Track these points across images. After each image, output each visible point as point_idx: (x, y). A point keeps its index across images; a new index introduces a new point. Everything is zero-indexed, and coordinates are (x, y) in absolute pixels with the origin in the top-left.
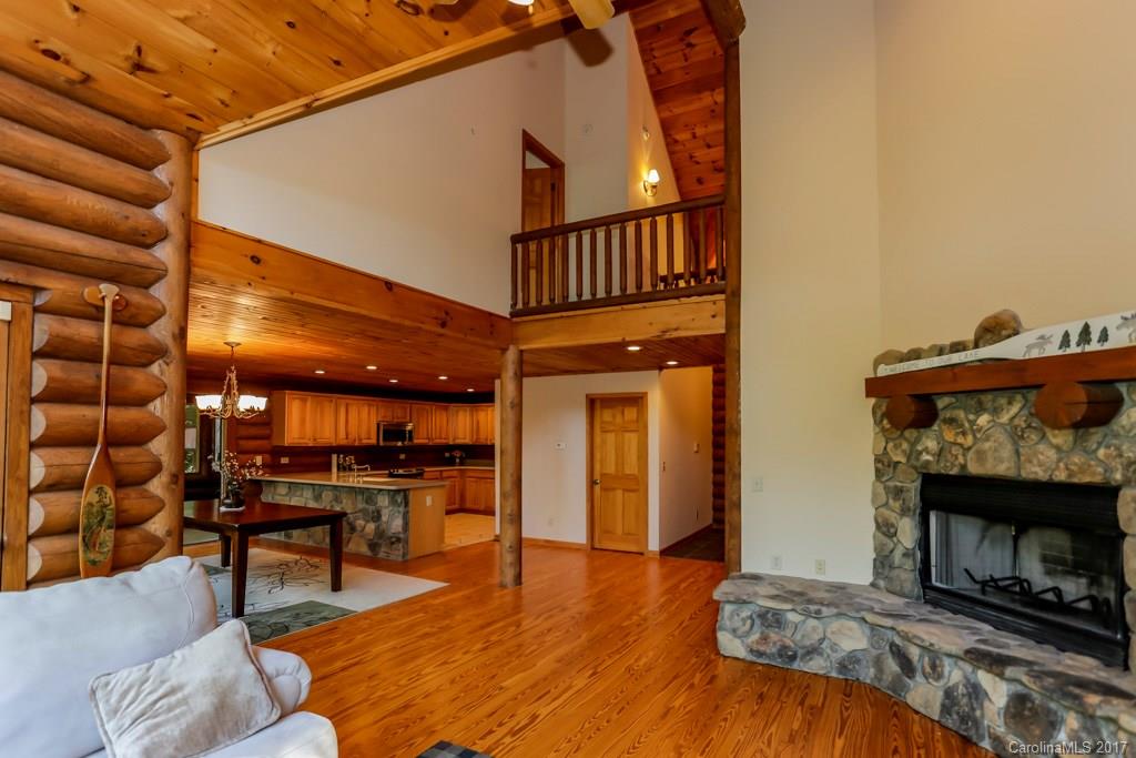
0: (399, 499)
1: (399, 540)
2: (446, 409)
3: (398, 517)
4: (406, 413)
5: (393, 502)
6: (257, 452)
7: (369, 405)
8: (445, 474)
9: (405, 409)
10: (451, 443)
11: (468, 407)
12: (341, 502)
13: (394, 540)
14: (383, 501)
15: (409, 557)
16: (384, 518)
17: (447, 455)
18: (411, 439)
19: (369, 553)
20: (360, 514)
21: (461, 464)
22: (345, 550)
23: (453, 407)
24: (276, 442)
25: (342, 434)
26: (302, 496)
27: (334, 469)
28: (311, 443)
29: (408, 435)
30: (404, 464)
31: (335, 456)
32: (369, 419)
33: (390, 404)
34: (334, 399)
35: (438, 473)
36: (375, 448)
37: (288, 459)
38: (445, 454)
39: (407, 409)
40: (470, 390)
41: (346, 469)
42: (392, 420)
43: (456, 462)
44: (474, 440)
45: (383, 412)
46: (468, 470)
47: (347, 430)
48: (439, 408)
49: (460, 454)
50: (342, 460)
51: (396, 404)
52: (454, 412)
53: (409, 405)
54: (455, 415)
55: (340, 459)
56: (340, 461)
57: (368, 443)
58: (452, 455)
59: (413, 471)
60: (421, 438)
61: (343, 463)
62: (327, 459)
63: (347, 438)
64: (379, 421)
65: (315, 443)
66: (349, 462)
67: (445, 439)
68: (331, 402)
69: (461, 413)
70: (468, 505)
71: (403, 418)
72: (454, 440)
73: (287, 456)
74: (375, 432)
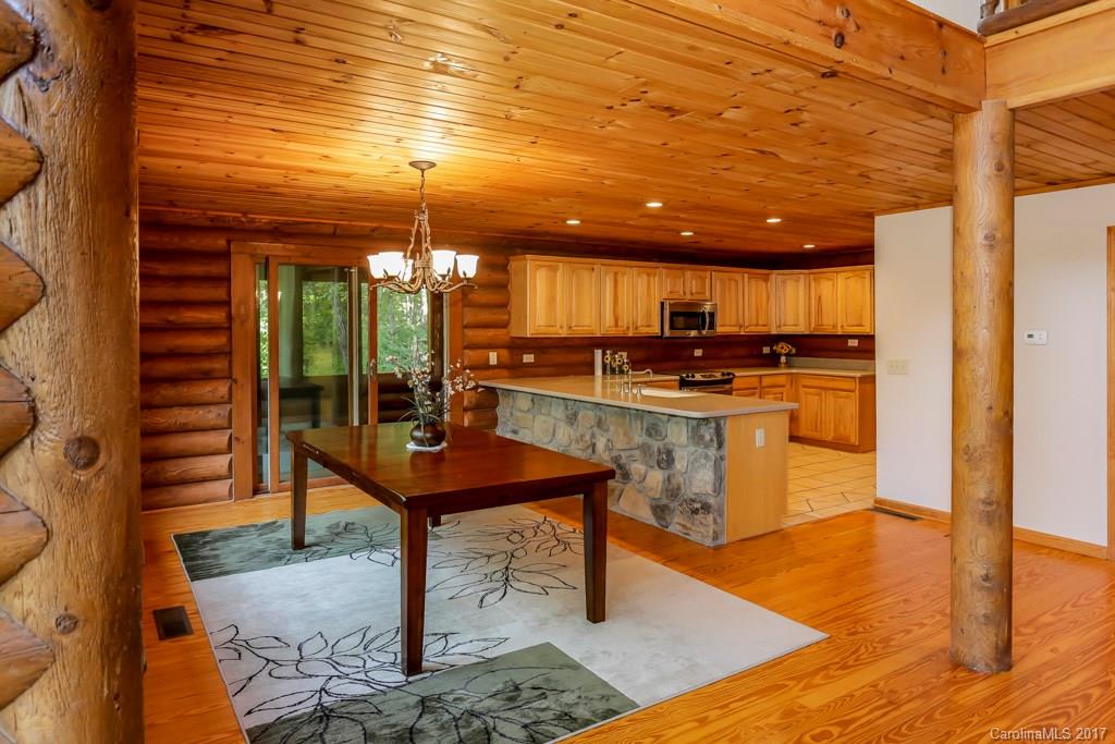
0: (708, 433)
1: (706, 508)
2: (766, 279)
3: (704, 466)
4: (704, 284)
5: (696, 437)
6: (491, 346)
7: (648, 275)
8: (766, 381)
9: (703, 279)
10: (774, 332)
12: (607, 431)
13: (698, 506)
14: (678, 436)
15: (723, 540)
16: (679, 465)
17: (766, 350)
18: (712, 325)
19: (652, 521)
20: (637, 453)
21: (789, 365)
22: (612, 507)
23: (776, 276)
24: (515, 332)
25: (609, 320)
26: (549, 414)
27: (599, 372)
28: (564, 333)
29: (707, 320)
30: (702, 364)
31: (598, 353)
32: (649, 295)
33: (679, 273)
34: (595, 267)
35: (756, 380)
36: (659, 340)
37: (532, 356)
38: (764, 348)
39: (705, 278)
40: (809, 246)
41: (615, 371)
42: (682, 297)
43: (781, 362)
44: (813, 326)
45: (669, 285)
46: (803, 376)
47: (616, 313)
48: (754, 278)
49: (788, 350)
50: (609, 358)
51: (689, 272)
52: (779, 283)
53: (709, 273)
54: (781, 289)
55: (606, 357)
56: (606, 360)
57: (647, 333)
58: (775, 351)
59: (716, 377)
60: (727, 324)
61: (610, 362)
62: (588, 357)
63: (617, 325)
64: (664, 299)
65: (570, 332)
66: (619, 361)
67: (764, 326)
68: (592, 270)
69: (790, 285)
70: (804, 432)
71: (699, 294)
72: (780, 327)
73: (532, 352)
74: (658, 315)
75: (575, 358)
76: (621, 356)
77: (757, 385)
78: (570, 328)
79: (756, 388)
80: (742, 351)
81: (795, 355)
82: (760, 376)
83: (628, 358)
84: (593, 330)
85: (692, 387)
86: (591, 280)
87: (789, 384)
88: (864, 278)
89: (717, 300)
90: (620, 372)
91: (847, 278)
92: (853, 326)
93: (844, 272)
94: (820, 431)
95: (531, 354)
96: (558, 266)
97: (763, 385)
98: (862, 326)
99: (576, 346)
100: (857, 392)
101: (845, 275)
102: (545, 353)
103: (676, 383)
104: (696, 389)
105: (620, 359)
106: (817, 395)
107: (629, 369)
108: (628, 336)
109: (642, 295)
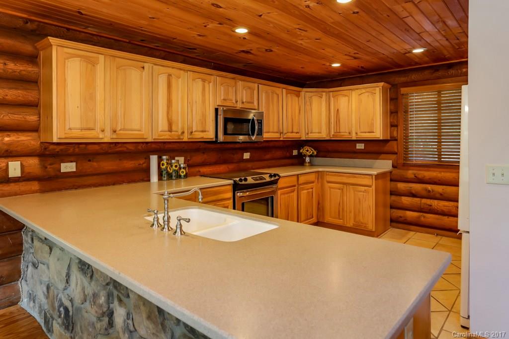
4: (252, 94)
6: (11, 155)
7: (204, 80)
8: (302, 179)
9: (252, 90)
10: (303, 138)
11: (324, 93)
17: (295, 152)
21: (311, 164)
25: (162, 125)
27: (154, 178)
28: (107, 137)
29: (256, 127)
30: (249, 165)
31: (154, 159)
32: (204, 101)
33: (232, 82)
34: (146, 65)
35: (295, 178)
36: (212, 146)
37: (74, 164)
38: (294, 151)
39: (254, 90)
40: (336, 65)
41: (171, 176)
42: (234, 104)
43: (306, 163)
44: (333, 133)
45: (222, 92)
46: (327, 173)
47: (170, 117)
48: (290, 93)
49: (312, 152)
50: (166, 164)
51: (240, 82)
52: (307, 99)
53: (256, 85)
54: (308, 103)
55: (162, 162)
56: (163, 165)
57: (202, 138)
58: (301, 153)
59: (265, 179)
60: (271, 131)
61: (167, 168)
62: (143, 163)
63: (170, 130)
64: (218, 106)
65: (114, 136)
66: (176, 166)
67: (297, 133)
68: (142, 69)
69: (315, 101)
70: (328, 219)
71: (248, 102)
72: (308, 134)
73: (73, 160)
74: (212, 121)
75: (129, 164)
76: (178, 161)
77: (295, 183)
78: (115, 132)
79: (294, 186)
80: (278, 154)
81: (317, 156)
82: (298, 175)
83: (184, 163)
84: (143, 135)
85: (245, 191)
86: (141, 78)
87: (317, 180)
88: (375, 93)
89: (263, 109)
90: (177, 178)
91: (360, 94)
92: (365, 133)
93: (357, 89)
94: (343, 219)
95: (72, 162)
96: (98, 58)
97: (299, 183)
98: (373, 132)
99: (130, 152)
100: (374, 187)
101: (359, 92)
102: (90, 161)
103: (231, 188)
104: (248, 191)
105: (177, 164)
106: (339, 189)
107: (186, 174)
108: (184, 140)
109: (197, 100)
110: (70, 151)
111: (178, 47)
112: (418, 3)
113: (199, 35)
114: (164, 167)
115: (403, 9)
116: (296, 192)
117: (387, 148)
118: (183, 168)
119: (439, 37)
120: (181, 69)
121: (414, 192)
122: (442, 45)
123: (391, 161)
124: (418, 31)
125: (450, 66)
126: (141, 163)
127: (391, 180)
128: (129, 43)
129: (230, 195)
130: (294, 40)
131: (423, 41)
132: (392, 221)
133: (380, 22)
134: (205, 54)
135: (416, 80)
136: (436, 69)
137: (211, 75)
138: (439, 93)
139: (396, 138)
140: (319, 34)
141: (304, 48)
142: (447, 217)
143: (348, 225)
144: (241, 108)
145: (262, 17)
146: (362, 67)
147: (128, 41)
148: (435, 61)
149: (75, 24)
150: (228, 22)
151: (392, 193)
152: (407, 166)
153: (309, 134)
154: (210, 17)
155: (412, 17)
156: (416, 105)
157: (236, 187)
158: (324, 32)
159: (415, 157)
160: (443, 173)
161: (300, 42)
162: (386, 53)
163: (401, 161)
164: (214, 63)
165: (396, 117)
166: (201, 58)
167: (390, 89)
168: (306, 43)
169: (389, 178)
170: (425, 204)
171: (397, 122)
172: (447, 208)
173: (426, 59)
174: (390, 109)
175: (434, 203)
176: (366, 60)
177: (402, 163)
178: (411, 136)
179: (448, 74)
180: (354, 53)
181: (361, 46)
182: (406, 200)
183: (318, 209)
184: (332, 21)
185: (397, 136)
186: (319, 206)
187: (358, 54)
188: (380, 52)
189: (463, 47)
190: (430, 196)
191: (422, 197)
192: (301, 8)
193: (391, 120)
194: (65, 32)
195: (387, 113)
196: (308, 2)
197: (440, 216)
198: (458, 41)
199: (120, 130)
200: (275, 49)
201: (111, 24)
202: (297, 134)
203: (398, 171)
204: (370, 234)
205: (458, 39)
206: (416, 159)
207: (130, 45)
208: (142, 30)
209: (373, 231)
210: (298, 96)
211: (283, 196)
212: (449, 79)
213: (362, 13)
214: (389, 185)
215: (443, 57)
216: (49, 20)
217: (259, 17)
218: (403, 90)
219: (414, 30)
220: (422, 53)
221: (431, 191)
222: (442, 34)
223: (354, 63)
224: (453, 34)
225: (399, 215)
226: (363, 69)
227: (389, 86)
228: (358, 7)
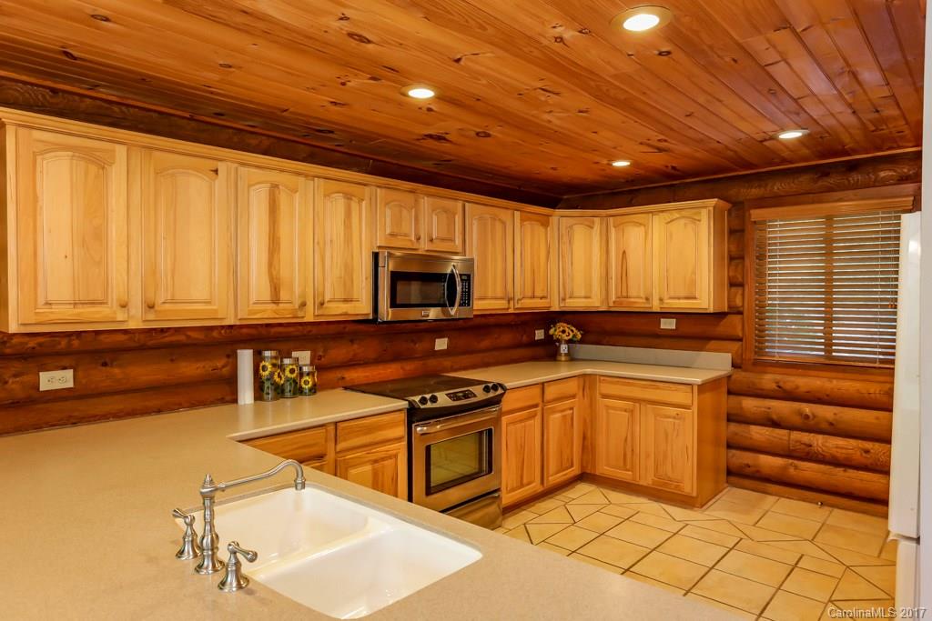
2: (545, 221)
4: (451, 223)
7: (348, 197)
8: (551, 392)
9: (451, 214)
10: (555, 308)
11: (597, 218)
17: (539, 335)
18: (467, 300)
21: (572, 358)
23: (559, 218)
25: (258, 287)
27: (246, 395)
28: (135, 320)
29: (459, 289)
30: (446, 363)
31: (245, 357)
32: (348, 240)
33: (411, 196)
34: (222, 167)
35: (537, 391)
37: (69, 373)
38: (536, 332)
39: (454, 214)
40: (621, 164)
41: (283, 391)
42: (413, 244)
43: (560, 354)
44: (614, 299)
45: (388, 220)
46: (602, 378)
47: (274, 273)
48: (529, 219)
49: (571, 334)
50: (270, 366)
51: (426, 198)
52: (563, 231)
53: (460, 204)
54: (565, 239)
55: (263, 363)
56: (264, 370)
57: (346, 314)
58: (552, 336)
59: (475, 396)
60: (490, 294)
61: (272, 374)
62: (223, 367)
63: (276, 301)
64: (379, 247)
65: (151, 316)
66: (292, 371)
67: (541, 298)
68: (213, 174)
69: (579, 233)
70: (603, 469)
71: (443, 240)
72: (564, 299)
73: (68, 365)
74: (366, 279)
75: (191, 369)
76: (297, 359)
77: (538, 400)
78: (152, 307)
79: (536, 406)
80: (506, 338)
81: (582, 341)
82: (543, 384)
83: (311, 364)
84: (216, 311)
85: (432, 421)
86: (211, 194)
87: (581, 393)
88: (699, 221)
89: (473, 253)
90: (294, 394)
91: (669, 222)
92: (679, 298)
93: (662, 211)
94: (632, 469)
95: (64, 368)
96: (114, 151)
97: (545, 400)
98: (695, 298)
99: (195, 345)
100: (695, 409)
101: (667, 216)
102: (105, 364)
103: (403, 416)
104: (440, 422)
105: (294, 367)
106: (626, 411)
107: (314, 385)
108: (305, 320)
109: (335, 238)
110: (59, 347)
111: (297, 128)
112: (804, 30)
113: (335, 103)
114: (267, 373)
115: (768, 46)
116: (538, 418)
117: (723, 327)
118: (308, 374)
119: (838, 107)
120: (299, 174)
121: (775, 417)
122: (841, 124)
123: (729, 355)
124: (795, 94)
125: (853, 167)
126: (219, 364)
127: (730, 393)
128: (191, 119)
129: (401, 431)
130: (535, 112)
131: (803, 115)
132: (730, 473)
133: (718, 76)
134: (354, 142)
135: (782, 194)
136: (823, 171)
137: (365, 185)
138: (829, 219)
139: (741, 309)
140: (585, 100)
141: (556, 129)
142: (842, 469)
143: (643, 483)
144: (427, 251)
145: (462, 63)
146: (674, 168)
147: (187, 115)
148: (823, 156)
149: (65, 79)
150: (390, 74)
151: (731, 418)
152: (761, 365)
153: (567, 301)
154: (348, 63)
155: (787, 63)
156: (781, 244)
157: (414, 415)
158: (596, 97)
159: (779, 348)
160: (835, 382)
161: (547, 117)
162: (725, 139)
163: (751, 356)
164: (374, 160)
165: (740, 266)
166: (346, 150)
167: (730, 212)
168: (559, 118)
169: (725, 390)
170: (797, 442)
171: (743, 278)
172: (844, 451)
173: (805, 151)
174: (729, 251)
175: (817, 440)
176: (682, 153)
177: (752, 358)
178: (770, 305)
179: (849, 181)
180: (659, 140)
181: (674, 125)
182: (759, 434)
183: (584, 448)
184: (613, 71)
185: (743, 306)
186: (586, 443)
187: (666, 141)
188: (710, 138)
189: (884, 127)
190: (810, 426)
191: (792, 428)
192: (545, 42)
193: (731, 274)
194: (48, 97)
195: (723, 258)
196: (559, 30)
197: (828, 467)
198: (876, 115)
199: (164, 303)
200: (495, 131)
201: (144, 79)
202: (543, 300)
203: (743, 374)
204: (686, 502)
205: (877, 111)
206: (780, 349)
207: (193, 124)
208: (212, 93)
209: (693, 497)
210: (545, 224)
211: (512, 427)
212: (850, 193)
213: (678, 55)
214: (726, 403)
215: (840, 147)
216: (8, 71)
217: (456, 64)
218: (756, 214)
219: (786, 92)
220: (799, 140)
221: (811, 417)
222: (845, 100)
223: (659, 161)
224: (870, 100)
225: (746, 462)
226: (676, 173)
227: (728, 206)
228: (669, 40)
